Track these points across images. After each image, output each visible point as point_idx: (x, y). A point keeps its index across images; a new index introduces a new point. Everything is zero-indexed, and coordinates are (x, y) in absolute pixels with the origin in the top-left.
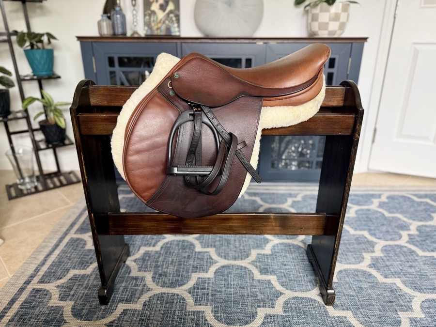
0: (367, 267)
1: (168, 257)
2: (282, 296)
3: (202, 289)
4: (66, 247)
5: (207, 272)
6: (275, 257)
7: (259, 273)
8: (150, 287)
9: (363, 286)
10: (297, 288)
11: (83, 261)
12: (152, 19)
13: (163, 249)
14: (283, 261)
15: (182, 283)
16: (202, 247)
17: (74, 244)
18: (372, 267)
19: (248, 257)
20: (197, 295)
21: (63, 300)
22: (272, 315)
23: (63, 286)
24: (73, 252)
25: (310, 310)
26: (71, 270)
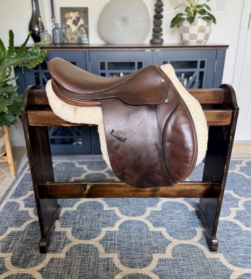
0: (233, 219)
1: (83, 215)
2: (171, 244)
3: (110, 240)
4: (4, 209)
5: (113, 227)
6: (164, 213)
7: (153, 226)
8: (70, 239)
9: (230, 234)
10: (182, 237)
11: (18, 220)
12: (67, 31)
13: (79, 209)
14: (171, 216)
15: (94, 236)
16: (109, 207)
17: (10, 207)
18: (237, 219)
19: (144, 214)
20: (107, 245)
21: (4, 252)
22: (164, 259)
23: (3, 241)
24: (10, 213)
25: (192, 254)
26: (9, 228)
